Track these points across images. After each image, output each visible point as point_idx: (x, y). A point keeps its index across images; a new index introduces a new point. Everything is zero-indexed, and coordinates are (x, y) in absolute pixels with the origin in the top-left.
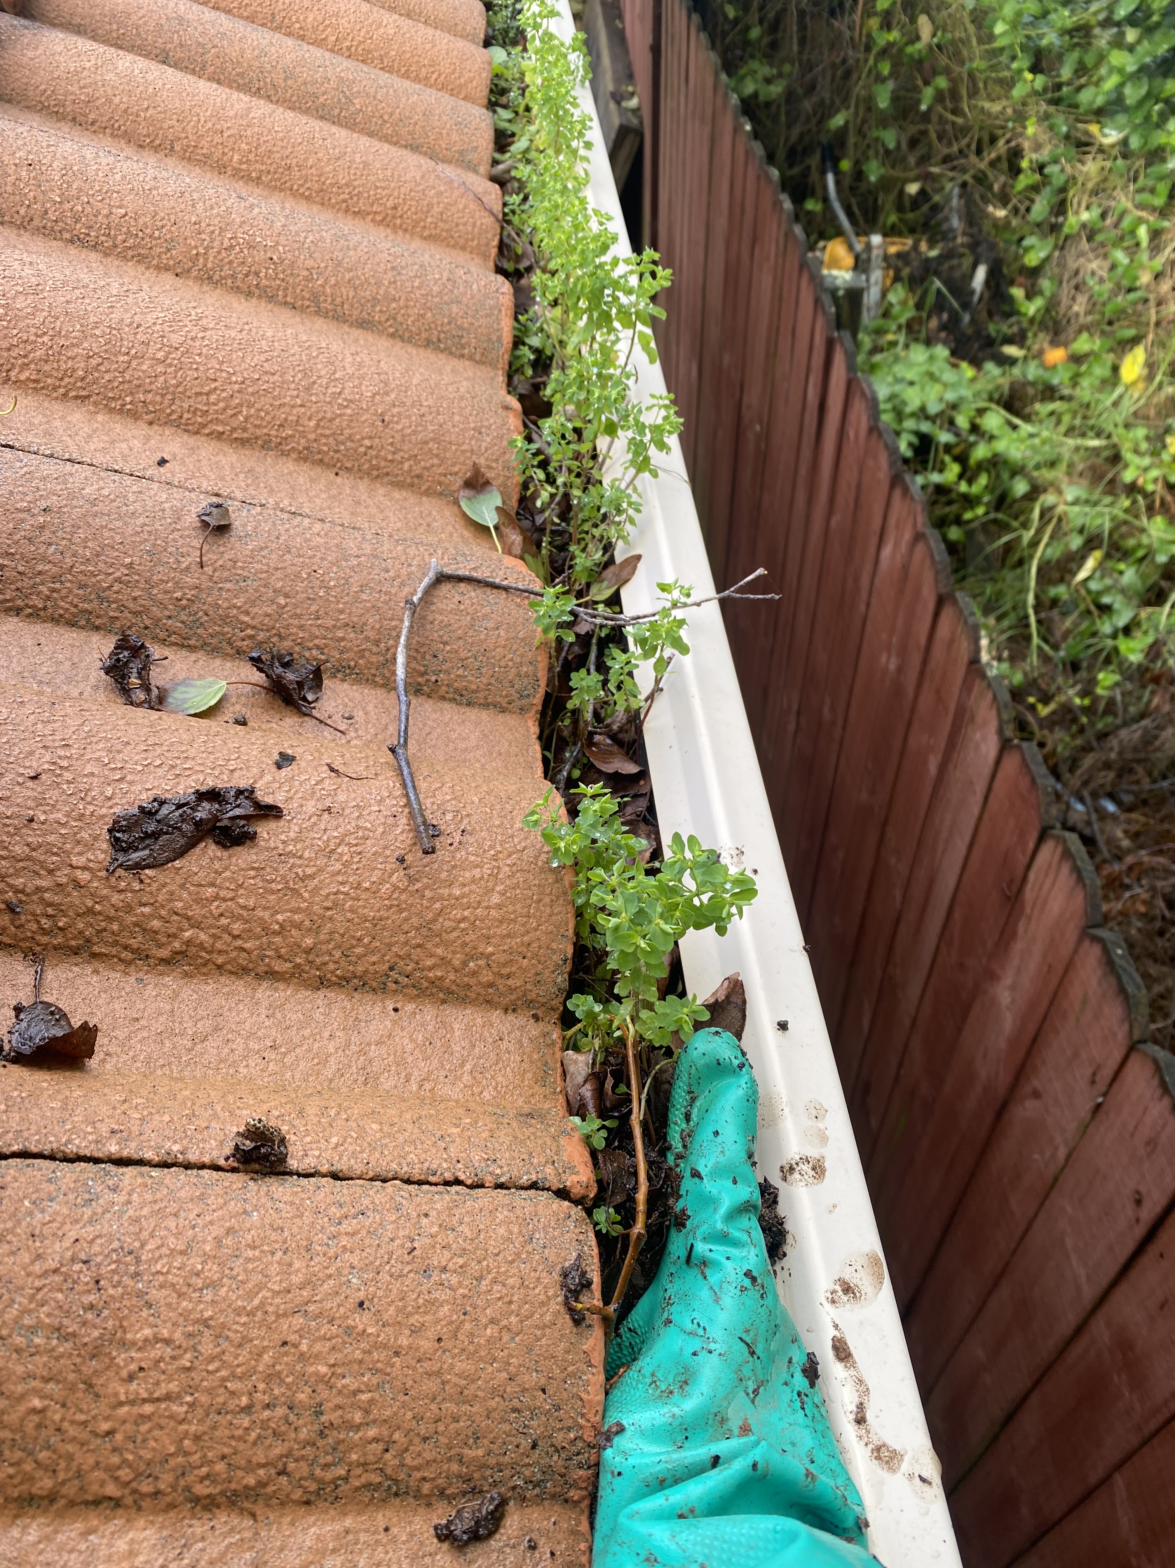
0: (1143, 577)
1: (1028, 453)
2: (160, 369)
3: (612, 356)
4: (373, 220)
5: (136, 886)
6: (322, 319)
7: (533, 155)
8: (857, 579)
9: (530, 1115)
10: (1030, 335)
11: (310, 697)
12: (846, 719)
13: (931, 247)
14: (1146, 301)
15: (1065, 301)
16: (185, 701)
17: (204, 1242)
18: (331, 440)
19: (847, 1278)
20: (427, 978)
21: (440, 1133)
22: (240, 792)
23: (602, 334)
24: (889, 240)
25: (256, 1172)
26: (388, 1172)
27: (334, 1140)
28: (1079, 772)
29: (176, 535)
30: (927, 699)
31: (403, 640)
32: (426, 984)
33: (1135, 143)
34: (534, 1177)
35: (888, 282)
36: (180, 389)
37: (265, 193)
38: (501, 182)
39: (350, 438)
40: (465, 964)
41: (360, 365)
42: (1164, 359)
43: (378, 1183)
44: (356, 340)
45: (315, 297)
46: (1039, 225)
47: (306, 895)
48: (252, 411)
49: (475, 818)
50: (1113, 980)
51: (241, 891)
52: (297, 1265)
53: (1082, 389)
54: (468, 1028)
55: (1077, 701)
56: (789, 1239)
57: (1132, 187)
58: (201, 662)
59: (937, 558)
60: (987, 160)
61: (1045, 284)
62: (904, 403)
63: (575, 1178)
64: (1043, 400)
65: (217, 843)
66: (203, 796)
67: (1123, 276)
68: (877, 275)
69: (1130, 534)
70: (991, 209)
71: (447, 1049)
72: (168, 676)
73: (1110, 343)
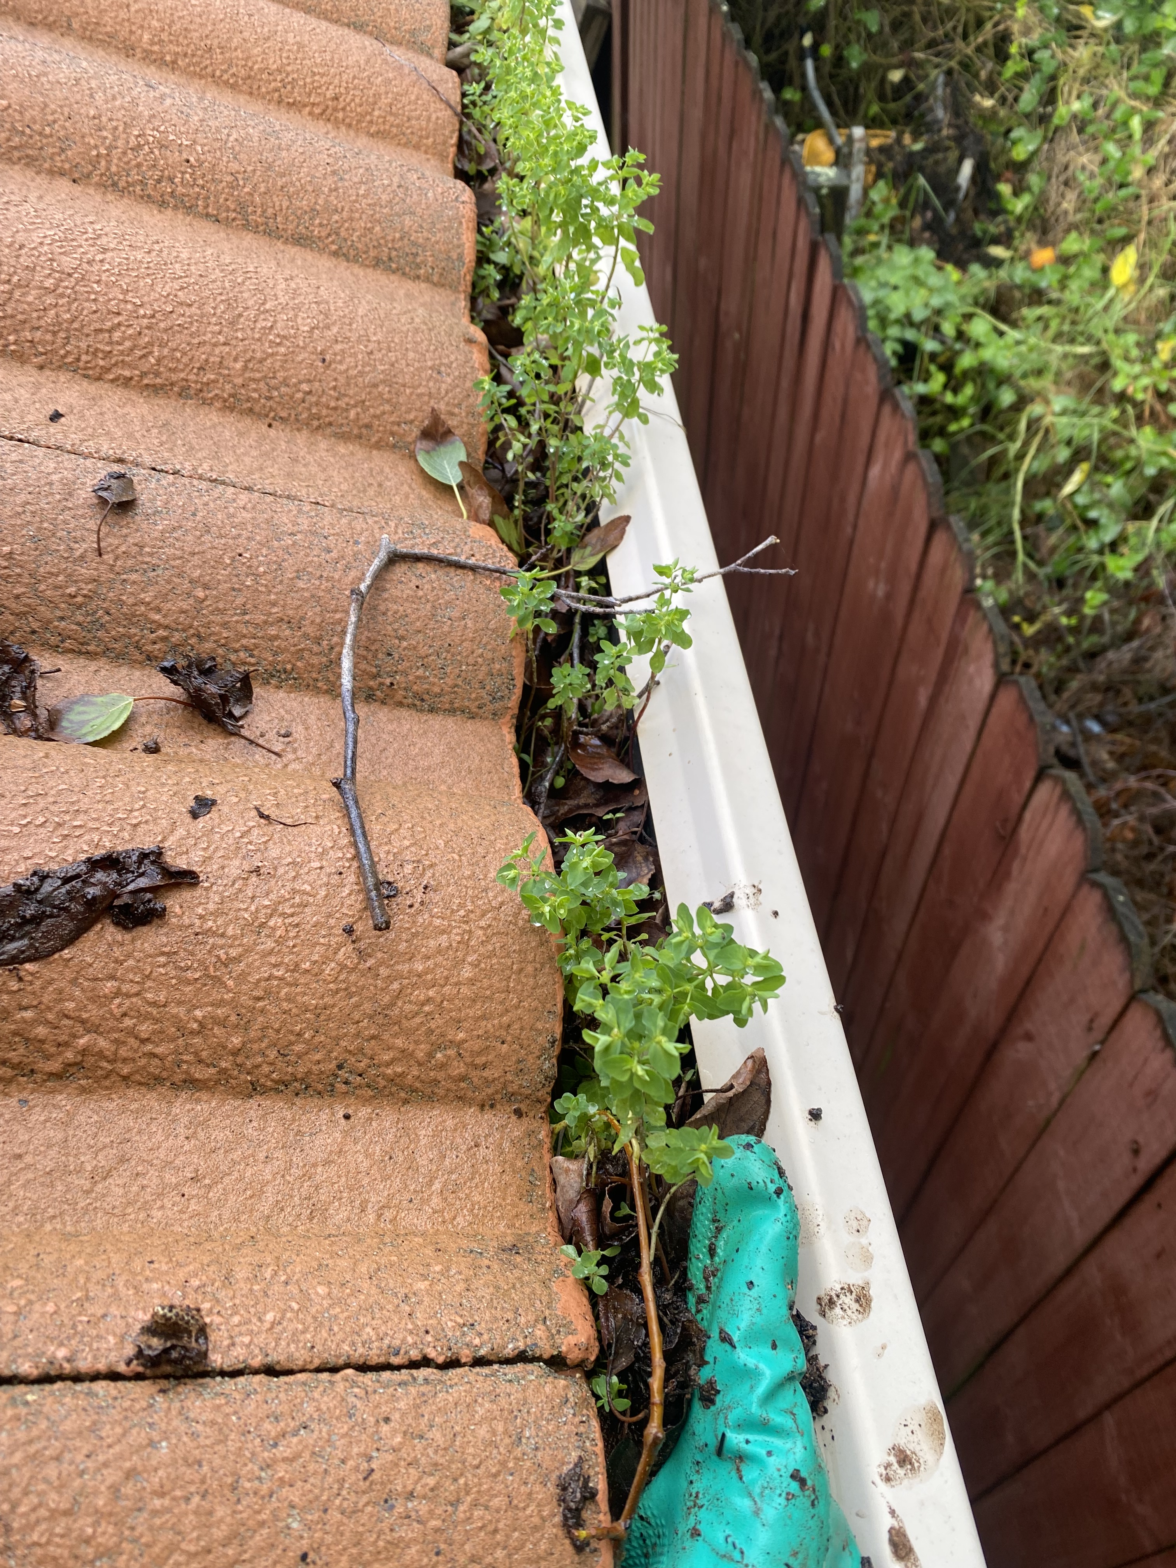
0: (1131, 490)
1: (1015, 361)
2: (49, 300)
3: (592, 277)
4: (310, 114)
5: (14, 985)
6: (251, 235)
7: (495, 35)
8: (843, 500)
9: (514, 1249)
10: (1017, 234)
11: (237, 711)
12: (831, 646)
13: (915, 140)
14: (1137, 197)
15: (1053, 197)
16: (84, 723)
17: (96, 1493)
18: (262, 385)
19: (902, 1442)
20: (384, 1076)
21: (403, 1291)
22: (144, 856)
23: (580, 252)
24: (871, 132)
25: (166, 1377)
26: (338, 1357)
27: (269, 1317)
28: (1066, 695)
29: (67, 515)
30: (916, 629)
31: (348, 639)
32: (383, 1083)
33: (1129, 26)
34: (521, 1345)
35: (870, 178)
36: (76, 325)
37: (182, 81)
38: (459, 67)
39: (285, 382)
40: (430, 1055)
41: (296, 293)
42: (1159, 259)
43: (325, 1376)
44: (293, 260)
45: (241, 207)
46: (1027, 116)
47: (230, 983)
48: (166, 351)
49: (441, 867)
50: (1113, 928)
51: (149, 984)
52: (221, 1512)
53: (1071, 292)
54: (436, 1134)
55: (1064, 621)
56: (831, 1393)
57: (1125, 74)
58: (103, 672)
59: (930, 480)
60: (973, 45)
61: (1033, 180)
62: (888, 309)
63: (572, 1340)
64: (1030, 304)
65: (117, 924)
66: (94, 864)
67: (1114, 171)
68: (858, 171)
69: (1119, 446)
70: (977, 98)
71: (412, 1166)
72: (61, 692)
73: (1100, 243)
